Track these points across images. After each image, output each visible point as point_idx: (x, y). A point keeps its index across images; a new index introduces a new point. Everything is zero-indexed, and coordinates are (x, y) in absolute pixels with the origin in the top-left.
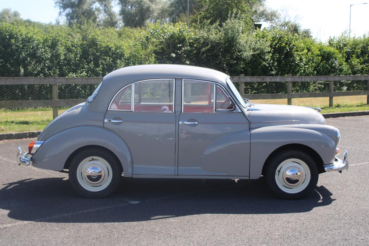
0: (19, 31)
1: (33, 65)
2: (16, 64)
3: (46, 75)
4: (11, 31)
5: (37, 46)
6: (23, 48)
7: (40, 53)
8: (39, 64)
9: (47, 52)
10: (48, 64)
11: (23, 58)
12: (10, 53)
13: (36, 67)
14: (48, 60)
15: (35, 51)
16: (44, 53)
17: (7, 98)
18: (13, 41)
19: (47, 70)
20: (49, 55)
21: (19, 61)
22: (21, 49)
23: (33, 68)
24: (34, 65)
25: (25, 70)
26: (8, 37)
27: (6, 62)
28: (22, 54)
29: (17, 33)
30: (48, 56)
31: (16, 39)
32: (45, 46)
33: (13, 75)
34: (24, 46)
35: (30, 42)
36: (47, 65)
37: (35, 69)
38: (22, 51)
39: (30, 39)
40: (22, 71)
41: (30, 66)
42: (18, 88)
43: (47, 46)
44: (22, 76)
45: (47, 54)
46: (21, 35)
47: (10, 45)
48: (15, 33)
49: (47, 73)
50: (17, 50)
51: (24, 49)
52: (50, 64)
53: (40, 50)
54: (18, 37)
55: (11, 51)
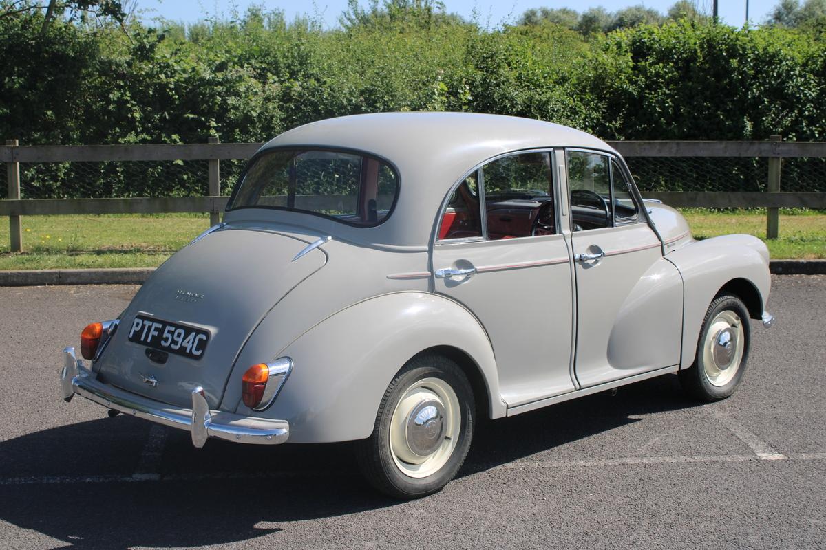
0: (751, 41)
1: (774, 113)
2: (738, 113)
3: (804, 136)
4: (732, 40)
5: (788, 72)
6: (755, 77)
7: (793, 87)
8: (789, 112)
9: (811, 83)
10: (809, 111)
11: (754, 97)
12: (728, 87)
13: (781, 119)
14: (811, 101)
15: (783, 82)
16: (801, 88)
17: (710, 184)
18: (734, 62)
19: (807, 126)
20: (813, 92)
21: (746, 105)
22: (752, 79)
23: (773, 119)
24: (777, 115)
25: (754, 126)
26: (724, 54)
27: (718, 108)
28: (752, 90)
29: (745, 44)
30: (810, 95)
31: (743, 58)
32: (806, 71)
33: (730, 135)
34: (757, 72)
35: (773, 64)
36: (807, 113)
37: (778, 123)
38: (753, 85)
39: (774, 56)
40: (749, 126)
41: (767, 116)
42: (736, 164)
43: (811, 71)
44: (748, 139)
45: (810, 89)
46: (754, 48)
47: (728, 71)
48: (740, 46)
49: (805, 132)
50: (742, 82)
51: (758, 78)
52: (815, 111)
53: (793, 81)
54: (747, 54)
55: (730, 83)
